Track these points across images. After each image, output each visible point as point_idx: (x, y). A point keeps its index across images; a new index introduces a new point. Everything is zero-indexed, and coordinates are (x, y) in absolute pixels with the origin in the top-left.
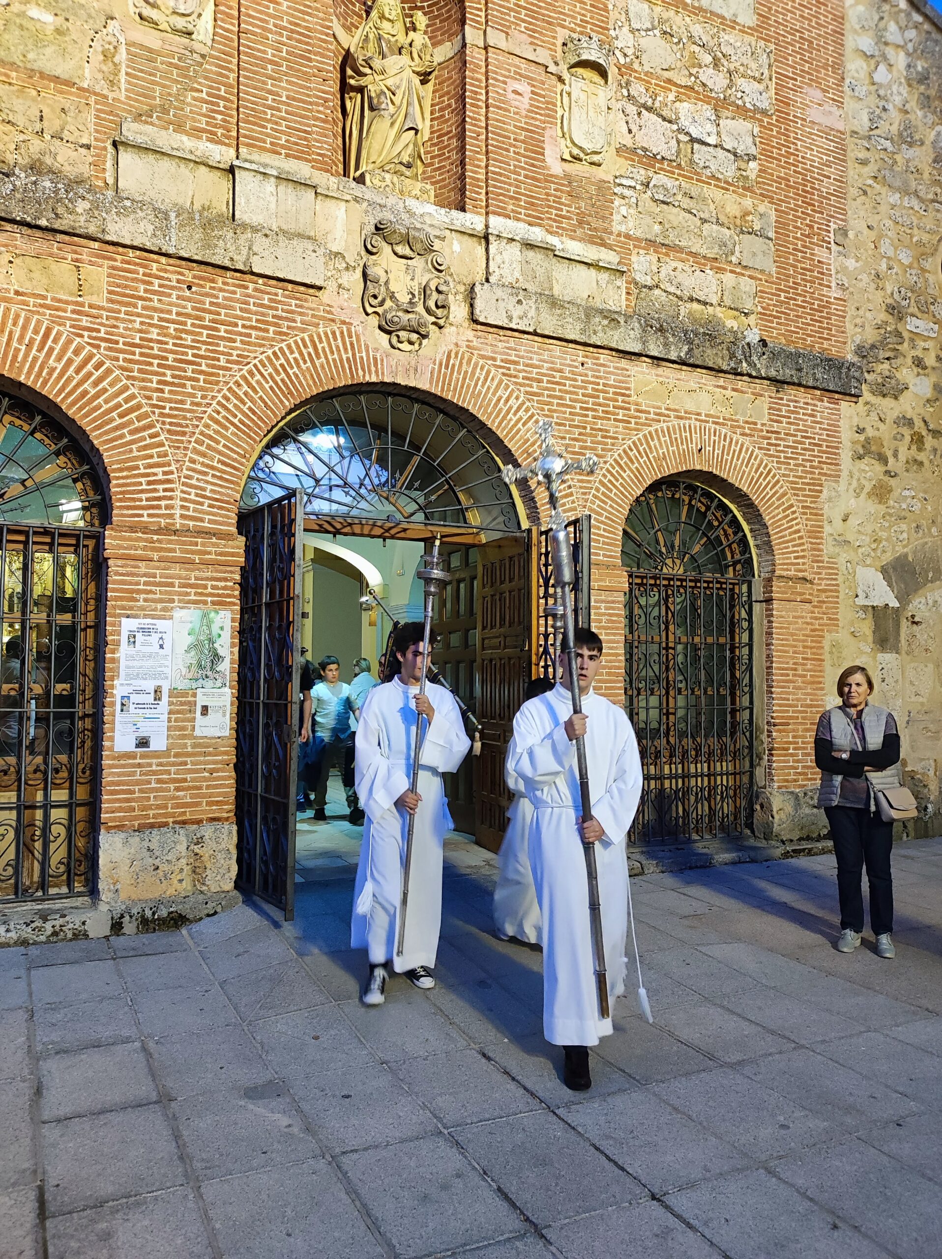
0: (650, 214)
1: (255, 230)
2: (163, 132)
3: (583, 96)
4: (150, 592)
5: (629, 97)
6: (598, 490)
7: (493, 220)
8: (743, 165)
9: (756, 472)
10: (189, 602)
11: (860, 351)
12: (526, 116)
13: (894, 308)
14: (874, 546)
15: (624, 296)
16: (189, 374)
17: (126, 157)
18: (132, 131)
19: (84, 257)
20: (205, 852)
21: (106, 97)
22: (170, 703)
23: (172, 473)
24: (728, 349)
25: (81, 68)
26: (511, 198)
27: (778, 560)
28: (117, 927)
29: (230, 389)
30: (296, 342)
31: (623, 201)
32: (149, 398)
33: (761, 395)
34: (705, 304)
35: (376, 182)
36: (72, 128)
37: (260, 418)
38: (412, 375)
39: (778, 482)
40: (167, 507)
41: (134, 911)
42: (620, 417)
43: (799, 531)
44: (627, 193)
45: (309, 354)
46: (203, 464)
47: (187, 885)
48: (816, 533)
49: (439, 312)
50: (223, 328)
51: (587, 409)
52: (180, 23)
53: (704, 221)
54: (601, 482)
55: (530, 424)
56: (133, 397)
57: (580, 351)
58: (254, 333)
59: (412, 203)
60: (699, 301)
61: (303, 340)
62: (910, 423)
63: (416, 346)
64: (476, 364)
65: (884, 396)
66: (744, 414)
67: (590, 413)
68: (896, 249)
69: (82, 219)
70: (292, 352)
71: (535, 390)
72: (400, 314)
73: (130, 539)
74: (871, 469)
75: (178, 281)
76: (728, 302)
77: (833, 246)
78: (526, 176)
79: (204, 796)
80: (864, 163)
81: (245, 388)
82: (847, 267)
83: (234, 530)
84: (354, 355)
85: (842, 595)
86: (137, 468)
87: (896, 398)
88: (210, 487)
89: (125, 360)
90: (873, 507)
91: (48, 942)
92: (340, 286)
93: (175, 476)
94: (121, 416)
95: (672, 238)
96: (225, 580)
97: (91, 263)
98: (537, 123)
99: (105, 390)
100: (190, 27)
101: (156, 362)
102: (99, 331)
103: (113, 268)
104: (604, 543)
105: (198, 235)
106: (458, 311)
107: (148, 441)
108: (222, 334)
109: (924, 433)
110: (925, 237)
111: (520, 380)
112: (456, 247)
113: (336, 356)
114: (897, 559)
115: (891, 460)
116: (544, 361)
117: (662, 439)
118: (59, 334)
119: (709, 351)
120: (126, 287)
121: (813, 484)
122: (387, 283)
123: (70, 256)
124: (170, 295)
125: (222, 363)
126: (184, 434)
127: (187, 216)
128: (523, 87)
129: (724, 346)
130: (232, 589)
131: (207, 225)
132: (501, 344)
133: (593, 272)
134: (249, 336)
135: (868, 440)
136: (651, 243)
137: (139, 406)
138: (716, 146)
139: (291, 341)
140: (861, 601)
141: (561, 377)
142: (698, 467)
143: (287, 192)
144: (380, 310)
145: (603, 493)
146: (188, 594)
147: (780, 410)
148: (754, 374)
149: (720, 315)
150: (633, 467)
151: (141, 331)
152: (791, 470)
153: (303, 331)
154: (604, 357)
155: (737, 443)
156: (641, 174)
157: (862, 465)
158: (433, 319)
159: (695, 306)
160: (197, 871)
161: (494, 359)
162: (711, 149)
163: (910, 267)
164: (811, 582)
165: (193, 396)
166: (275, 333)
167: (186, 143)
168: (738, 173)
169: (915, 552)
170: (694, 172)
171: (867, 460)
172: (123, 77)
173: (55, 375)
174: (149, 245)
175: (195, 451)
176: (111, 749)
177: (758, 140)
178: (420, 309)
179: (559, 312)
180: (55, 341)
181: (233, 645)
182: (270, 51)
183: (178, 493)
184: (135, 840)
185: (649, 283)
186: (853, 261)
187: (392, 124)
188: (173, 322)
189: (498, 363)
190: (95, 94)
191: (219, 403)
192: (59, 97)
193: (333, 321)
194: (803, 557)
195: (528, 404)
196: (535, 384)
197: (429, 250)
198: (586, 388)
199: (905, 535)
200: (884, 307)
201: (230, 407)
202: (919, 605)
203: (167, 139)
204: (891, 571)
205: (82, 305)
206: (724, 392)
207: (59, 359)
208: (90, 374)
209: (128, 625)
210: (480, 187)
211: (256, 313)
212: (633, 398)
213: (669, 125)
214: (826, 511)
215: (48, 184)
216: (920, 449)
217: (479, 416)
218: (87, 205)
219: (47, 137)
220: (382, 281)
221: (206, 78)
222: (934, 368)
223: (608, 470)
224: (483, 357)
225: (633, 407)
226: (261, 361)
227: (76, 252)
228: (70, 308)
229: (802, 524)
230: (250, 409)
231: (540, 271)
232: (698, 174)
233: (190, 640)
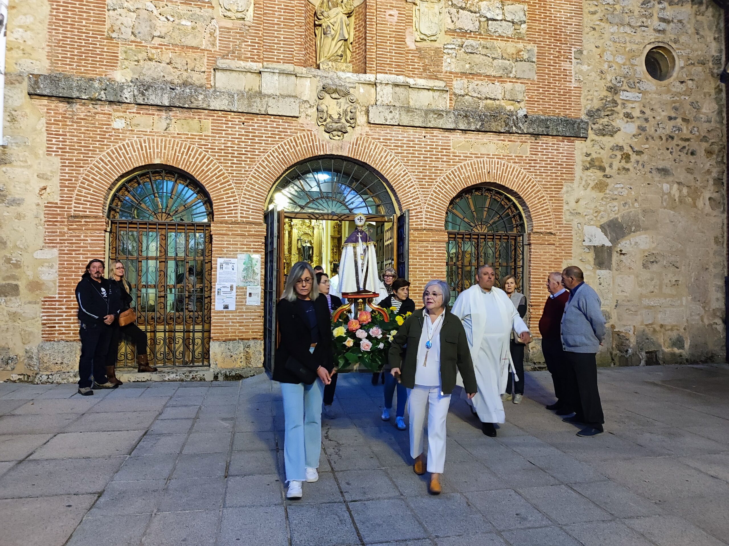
0: (464, 60)
1: (269, 96)
2: (233, 61)
3: (426, 10)
4: (228, 247)
5: (453, 5)
6: (432, 195)
7: (379, 76)
8: (517, 27)
9: (522, 181)
10: (244, 251)
11: (590, 114)
12: (396, 25)
13: (612, 88)
14: (596, 214)
15: (448, 102)
16: (243, 159)
17: (218, 74)
18: (221, 63)
19: (203, 117)
20: (251, 351)
21: (211, 51)
22: (237, 292)
23: (236, 199)
24: (505, 121)
25: (202, 41)
26: (388, 64)
27: (534, 223)
28: (216, 377)
29: (260, 164)
30: (288, 141)
31: (448, 56)
32: (228, 170)
33: (526, 142)
34: (494, 99)
35: (325, 67)
36: (198, 66)
37: (272, 174)
38: (340, 150)
39: (535, 185)
40: (235, 213)
41: (223, 372)
42: (445, 160)
43: (548, 209)
44: (450, 51)
45: (294, 146)
46: (249, 195)
47: (243, 364)
48: (558, 210)
49: (352, 121)
50: (257, 138)
51: (427, 158)
52: (240, 15)
53: (494, 59)
54: (434, 191)
55: (397, 167)
56: (221, 170)
57: (424, 131)
58: (270, 139)
59: (341, 74)
60: (490, 99)
61: (291, 140)
62: (621, 148)
63: (342, 137)
64: (371, 142)
65: (604, 135)
66: (515, 153)
67: (428, 159)
68: (614, 56)
69: (201, 102)
70: (286, 145)
71: (400, 151)
72: (334, 124)
73: (220, 227)
74: (595, 175)
75: (239, 122)
76: (508, 97)
77: (573, 60)
78: (395, 53)
79: (250, 329)
80: (594, 13)
81: (266, 162)
82: (582, 70)
83: (262, 221)
84: (313, 144)
85: (574, 241)
86: (223, 198)
87: (612, 136)
88: (252, 204)
89: (218, 156)
90: (595, 194)
91: (191, 381)
92: (307, 115)
93: (238, 201)
94: (217, 178)
95: (476, 70)
96: (259, 242)
97: (205, 119)
98: (402, 27)
99: (210, 168)
100: (243, 16)
101: (230, 155)
102: (208, 145)
103: (213, 119)
104: (435, 220)
105: (246, 102)
106: (361, 119)
107: (227, 187)
108: (257, 141)
109: (631, 153)
110: (634, 47)
111: (392, 147)
112: (362, 90)
113: (305, 145)
114: (611, 221)
115: (608, 169)
116: (405, 137)
117: (468, 169)
118: (193, 148)
119: (493, 124)
120: (218, 126)
121: (557, 185)
122: (327, 112)
123: (197, 117)
124: (235, 128)
125: (257, 153)
126: (241, 183)
127: (241, 94)
128: (395, 12)
129: (502, 120)
130: (261, 246)
131: (250, 97)
132: (383, 132)
133: (431, 92)
134: (268, 141)
135: (592, 160)
136: (464, 74)
137: (224, 174)
138: (501, 20)
139: (286, 141)
140: (586, 243)
141: (413, 144)
142: (488, 181)
143: (283, 78)
144: (324, 123)
145: (435, 197)
146: (243, 248)
147: (537, 149)
148: (520, 132)
149: (503, 104)
150: (451, 183)
151: (224, 144)
152: (543, 178)
153: (291, 136)
154: (436, 132)
155: (511, 167)
156: (459, 41)
157: (588, 173)
158: (349, 124)
159: (489, 101)
160: (247, 359)
161: (379, 139)
162: (499, 22)
163: (624, 65)
164: (554, 235)
165: (245, 168)
166: (279, 138)
167: (242, 64)
168: (515, 32)
169: (623, 217)
170: (489, 35)
171: (591, 170)
172: (217, 41)
173: (192, 164)
174: (226, 109)
175: (246, 190)
176: (214, 309)
177: (527, 13)
178: (343, 120)
179: (411, 114)
180: (192, 151)
181: (262, 268)
182: (276, 20)
183: (239, 207)
184: (223, 345)
185: (463, 93)
186: (586, 66)
187: (333, 39)
188: (237, 138)
189: (381, 140)
190: (207, 50)
191: (256, 170)
192: (194, 54)
193: (304, 130)
194: (550, 222)
195: (396, 158)
196: (400, 148)
197: (347, 94)
198: (426, 148)
199: (616, 208)
200: (605, 88)
201: (260, 171)
202: (624, 244)
203: (234, 64)
204: (606, 227)
205: (201, 136)
206: (503, 142)
207: (193, 158)
208: (205, 163)
209: (220, 261)
210: (374, 61)
211: (271, 131)
212: (452, 150)
213: (474, 14)
214: (565, 197)
215: (188, 91)
216: (627, 162)
217: (372, 165)
218: (202, 97)
219: (189, 71)
220: (325, 111)
221: (250, 36)
222: (638, 118)
223: (438, 186)
224: (374, 138)
225: (451, 155)
226: (273, 151)
227: (199, 115)
228: (197, 137)
229: (549, 205)
230: (268, 171)
231: (402, 96)
232: (490, 36)
233: (244, 266)
